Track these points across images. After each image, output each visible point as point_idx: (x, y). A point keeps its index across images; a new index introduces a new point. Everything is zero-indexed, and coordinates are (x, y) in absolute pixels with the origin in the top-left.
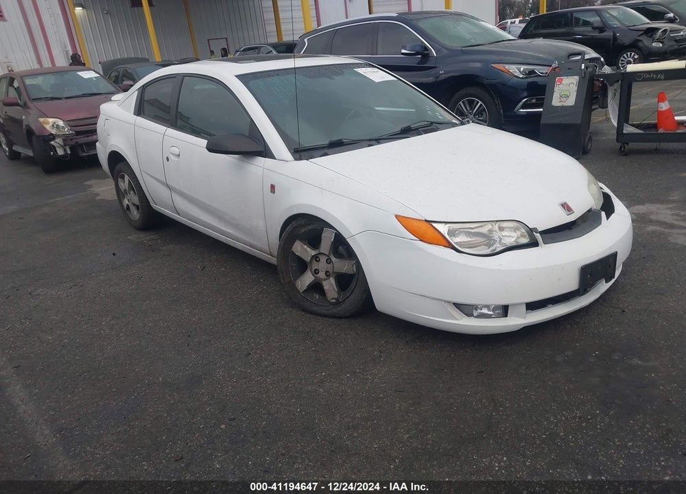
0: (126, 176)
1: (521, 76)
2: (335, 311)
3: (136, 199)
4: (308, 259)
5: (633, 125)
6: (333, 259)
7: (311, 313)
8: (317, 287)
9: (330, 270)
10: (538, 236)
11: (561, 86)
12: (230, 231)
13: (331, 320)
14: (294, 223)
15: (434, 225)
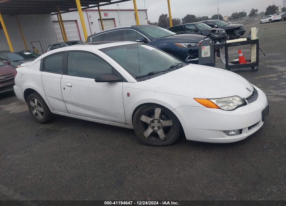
0: (35, 99)
1: (186, 47)
2: (164, 143)
3: (42, 110)
4: (149, 122)
5: (231, 63)
6: (161, 121)
7: (153, 146)
8: (154, 134)
9: (160, 126)
10: (246, 100)
11: (204, 50)
12: (102, 116)
13: (163, 147)
14: (141, 108)
15: (211, 100)
